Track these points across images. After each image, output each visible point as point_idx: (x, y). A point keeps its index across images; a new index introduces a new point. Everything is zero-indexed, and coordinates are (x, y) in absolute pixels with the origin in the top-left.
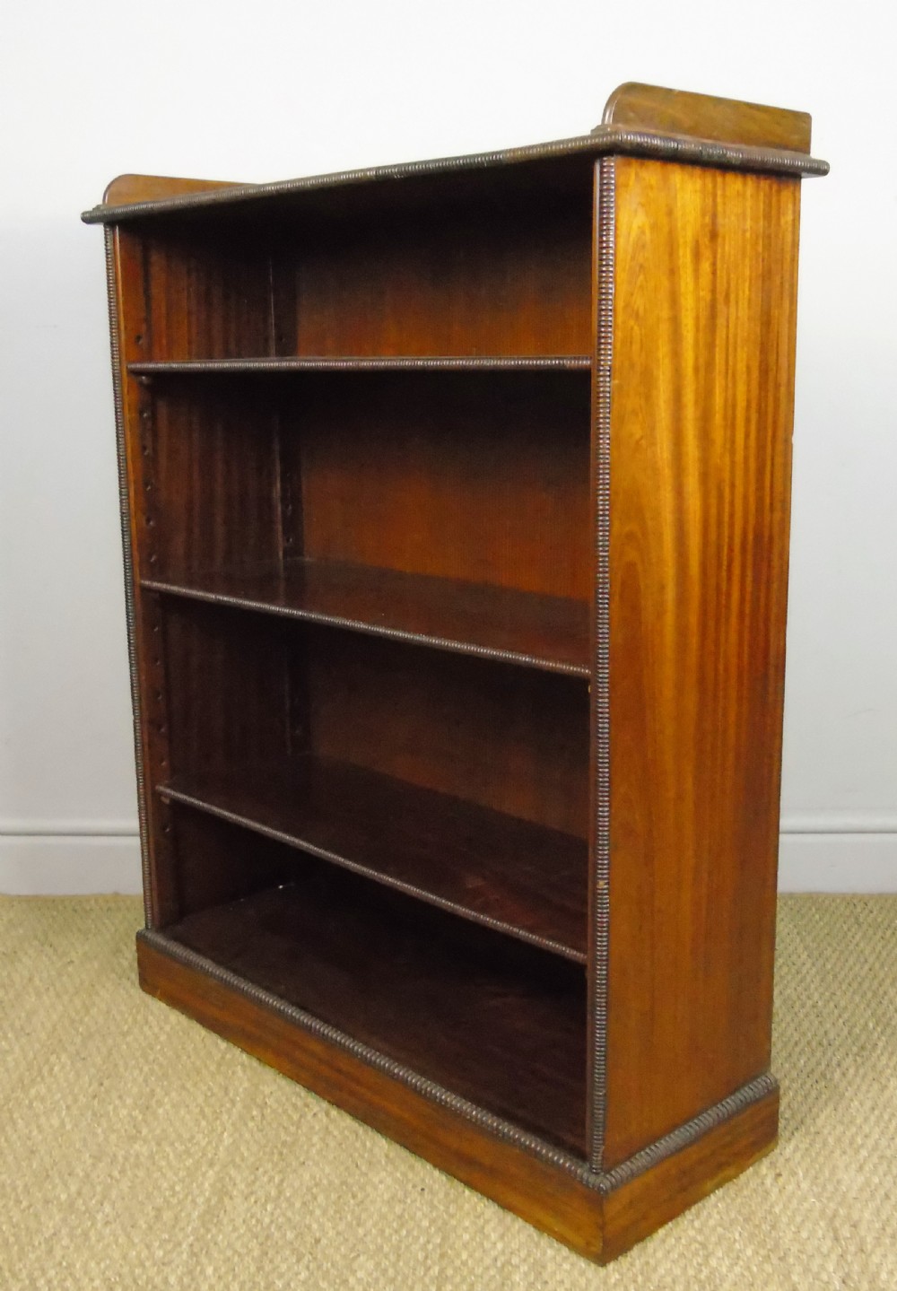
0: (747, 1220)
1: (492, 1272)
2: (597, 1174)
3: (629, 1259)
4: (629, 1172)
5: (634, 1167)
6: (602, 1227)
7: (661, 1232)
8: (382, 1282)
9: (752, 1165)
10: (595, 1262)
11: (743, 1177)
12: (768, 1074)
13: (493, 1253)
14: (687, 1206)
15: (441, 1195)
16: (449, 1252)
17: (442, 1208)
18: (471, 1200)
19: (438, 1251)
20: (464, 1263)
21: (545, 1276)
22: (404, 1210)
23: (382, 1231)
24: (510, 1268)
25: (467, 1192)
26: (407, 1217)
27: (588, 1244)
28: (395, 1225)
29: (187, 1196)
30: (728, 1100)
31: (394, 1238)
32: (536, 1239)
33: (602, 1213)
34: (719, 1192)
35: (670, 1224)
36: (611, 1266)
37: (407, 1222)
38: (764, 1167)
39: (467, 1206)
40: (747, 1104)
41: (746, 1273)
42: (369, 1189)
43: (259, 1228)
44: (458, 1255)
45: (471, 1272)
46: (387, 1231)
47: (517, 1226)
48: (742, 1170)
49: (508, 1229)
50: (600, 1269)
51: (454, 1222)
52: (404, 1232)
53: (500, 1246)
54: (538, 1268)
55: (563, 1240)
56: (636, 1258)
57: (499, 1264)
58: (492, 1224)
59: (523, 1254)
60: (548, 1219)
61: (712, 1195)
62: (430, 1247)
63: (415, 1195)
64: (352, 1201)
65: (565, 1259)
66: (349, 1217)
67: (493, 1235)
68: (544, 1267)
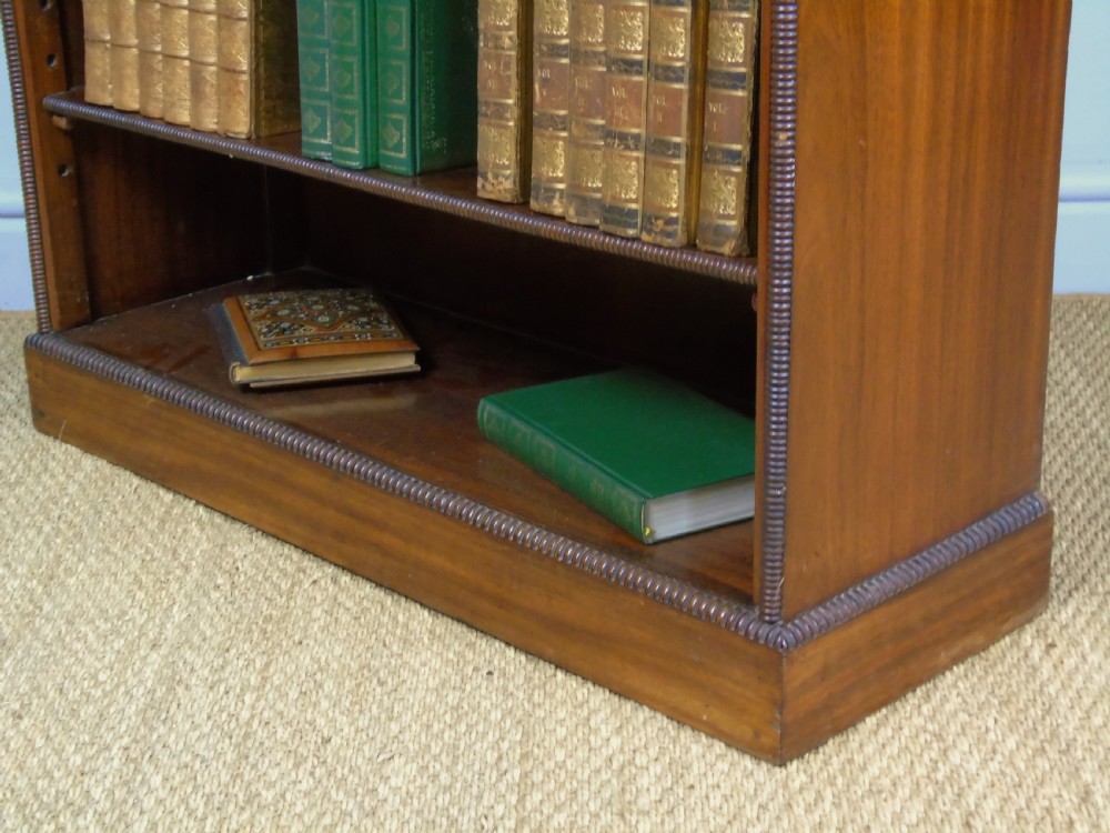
0: (1005, 703)
1: (604, 777)
2: (771, 623)
3: (821, 756)
4: (823, 622)
5: (830, 616)
6: (780, 705)
7: (871, 721)
8: (430, 791)
9: (1009, 632)
10: (767, 761)
11: (995, 650)
12: (1036, 494)
13: (605, 752)
14: (910, 686)
15: (520, 680)
16: (536, 750)
17: (521, 695)
18: (566, 686)
19: (518, 751)
20: (561, 766)
21: (690, 780)
22: (461, 699)
23: (429, 727)
24: (634, 771)
25: (560, 675)
26: (466, 707)
27: (757, 734)
28: (448, 718)
29: (118, 686)
30: (975, 527)
31: (446, 735)
32: (673, 733)
33: (779, 681)
34: (959, 669)
35: (884, 711)
36: (794, 766)
37: (467, 714)
38: (1028, 636)
39: (560, 694)
40: (1005, 536)
41: (1008, 770)
42: (405, 674)
43: (233, 725)
44: (550, 755)
45: (572, 775)
46: (436, 728)
47: (641, 718)
48: (994, 639)
49: (628, 720)
50: (777, 769)
51: (540, 713)
52: (463, 728)
53: (615, 742)
54: (678, 770)
55: (715, 732)
56: (831, 757)
57: (615, 765)
58: (602, 715)
59: (653, 752)
60: (692, 704)
61: (948, 674)
62: (505, 746)
63: (479, 679)
64: (378, 690)
65: (719, 757)
66: (374, 708)
67: (603, 727)
68: (688, 767)
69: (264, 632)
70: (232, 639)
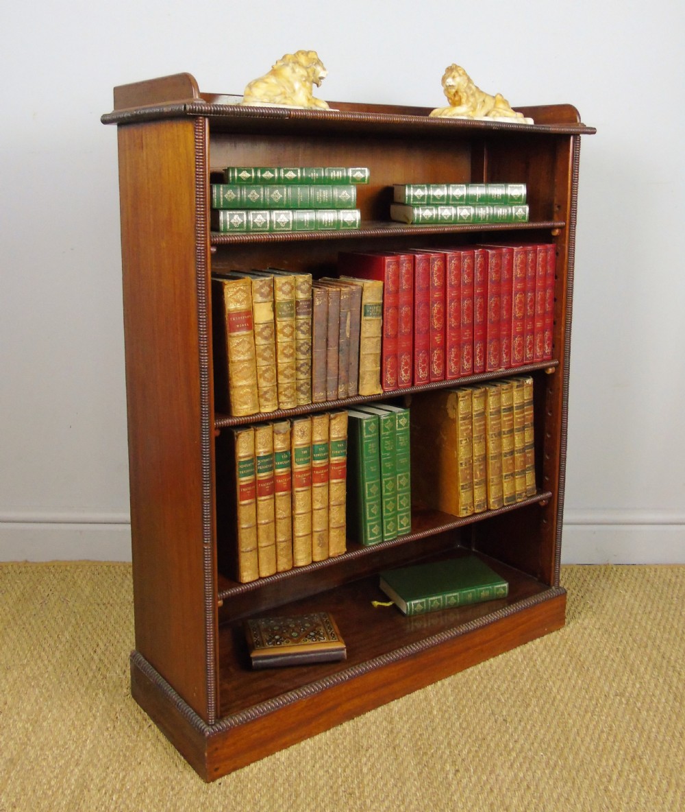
22: (206, 798)
26: (208, 803)
29: (59, 789)
37: (208, 808)
42: (183, 783)
64: (171, 793)
66: (168, 804)
69: (125, 756)
70: (110, 760)
